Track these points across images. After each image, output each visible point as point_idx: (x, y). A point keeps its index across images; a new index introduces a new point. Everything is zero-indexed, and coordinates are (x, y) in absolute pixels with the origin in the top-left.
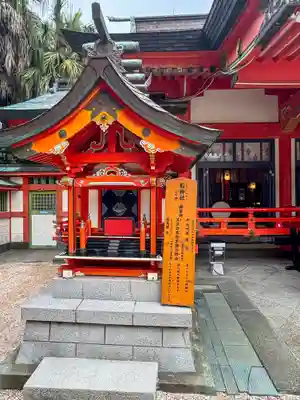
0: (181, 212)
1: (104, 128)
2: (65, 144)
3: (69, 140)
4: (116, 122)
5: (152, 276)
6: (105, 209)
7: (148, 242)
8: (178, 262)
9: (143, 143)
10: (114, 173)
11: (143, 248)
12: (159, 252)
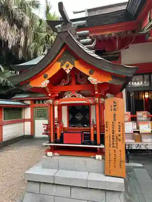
0: (115, 118)
1: (68, 72)
2: (47, 82)
3: (49, 79)
4: (74, 68)
5: (99, 157)
6: (71, 117)
7: (95, 136)
8: (114, 149)
9: (90, 78)
10: (75, 96)
11: (92, 139)
12: (103, 142)
